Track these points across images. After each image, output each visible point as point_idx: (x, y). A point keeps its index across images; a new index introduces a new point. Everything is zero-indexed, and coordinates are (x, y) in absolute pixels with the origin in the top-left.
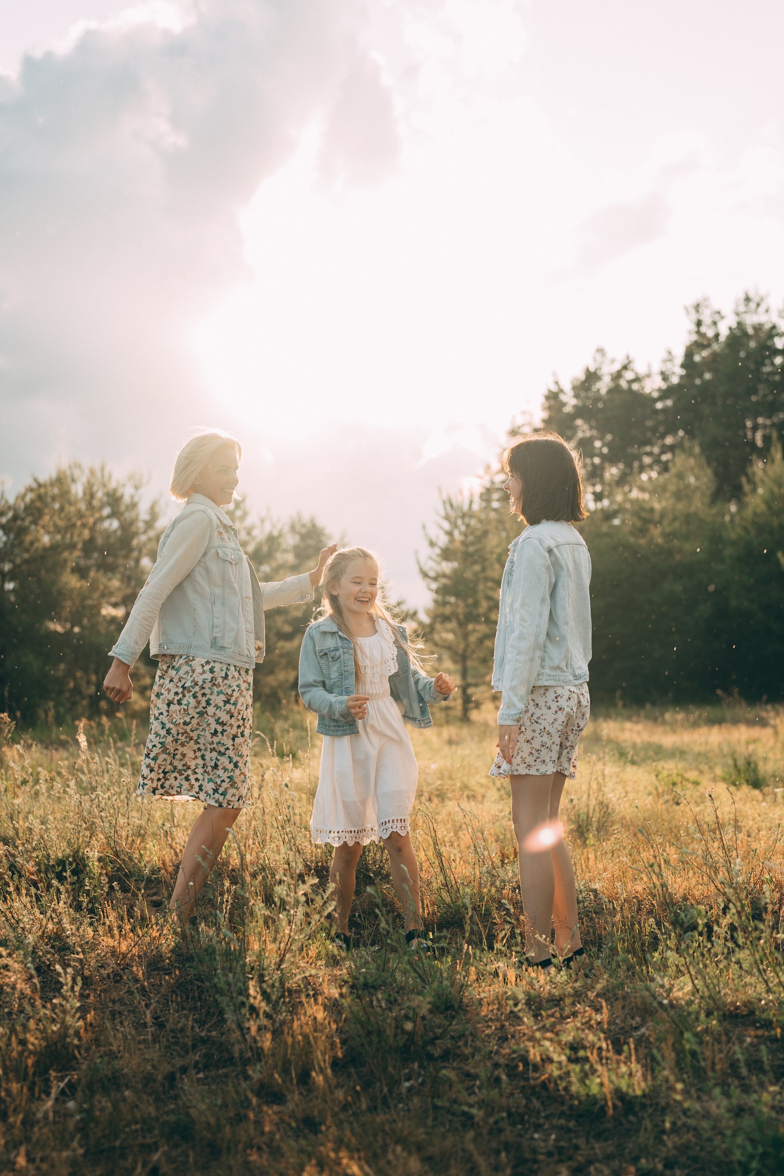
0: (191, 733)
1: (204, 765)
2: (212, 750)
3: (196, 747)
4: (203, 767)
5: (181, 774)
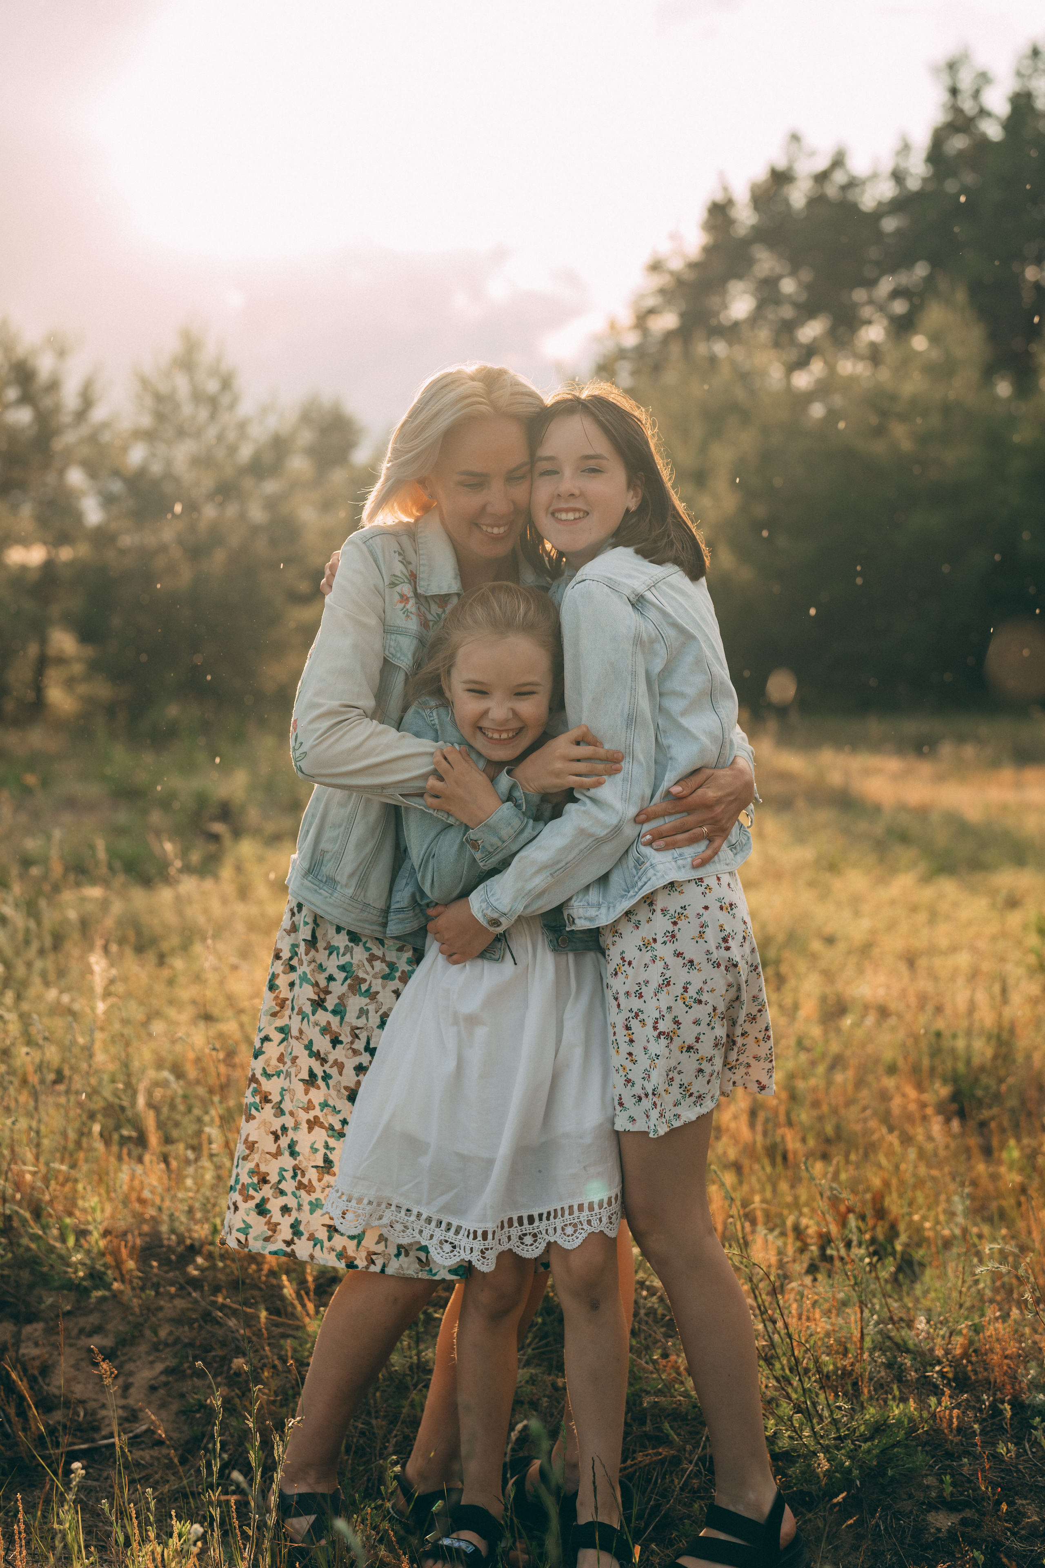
0: (263, 1080)
1: (295, 1168)
2: (312, 1124)
3: (276, 1125)
4: (294, 1177)
5: (247, 1198)
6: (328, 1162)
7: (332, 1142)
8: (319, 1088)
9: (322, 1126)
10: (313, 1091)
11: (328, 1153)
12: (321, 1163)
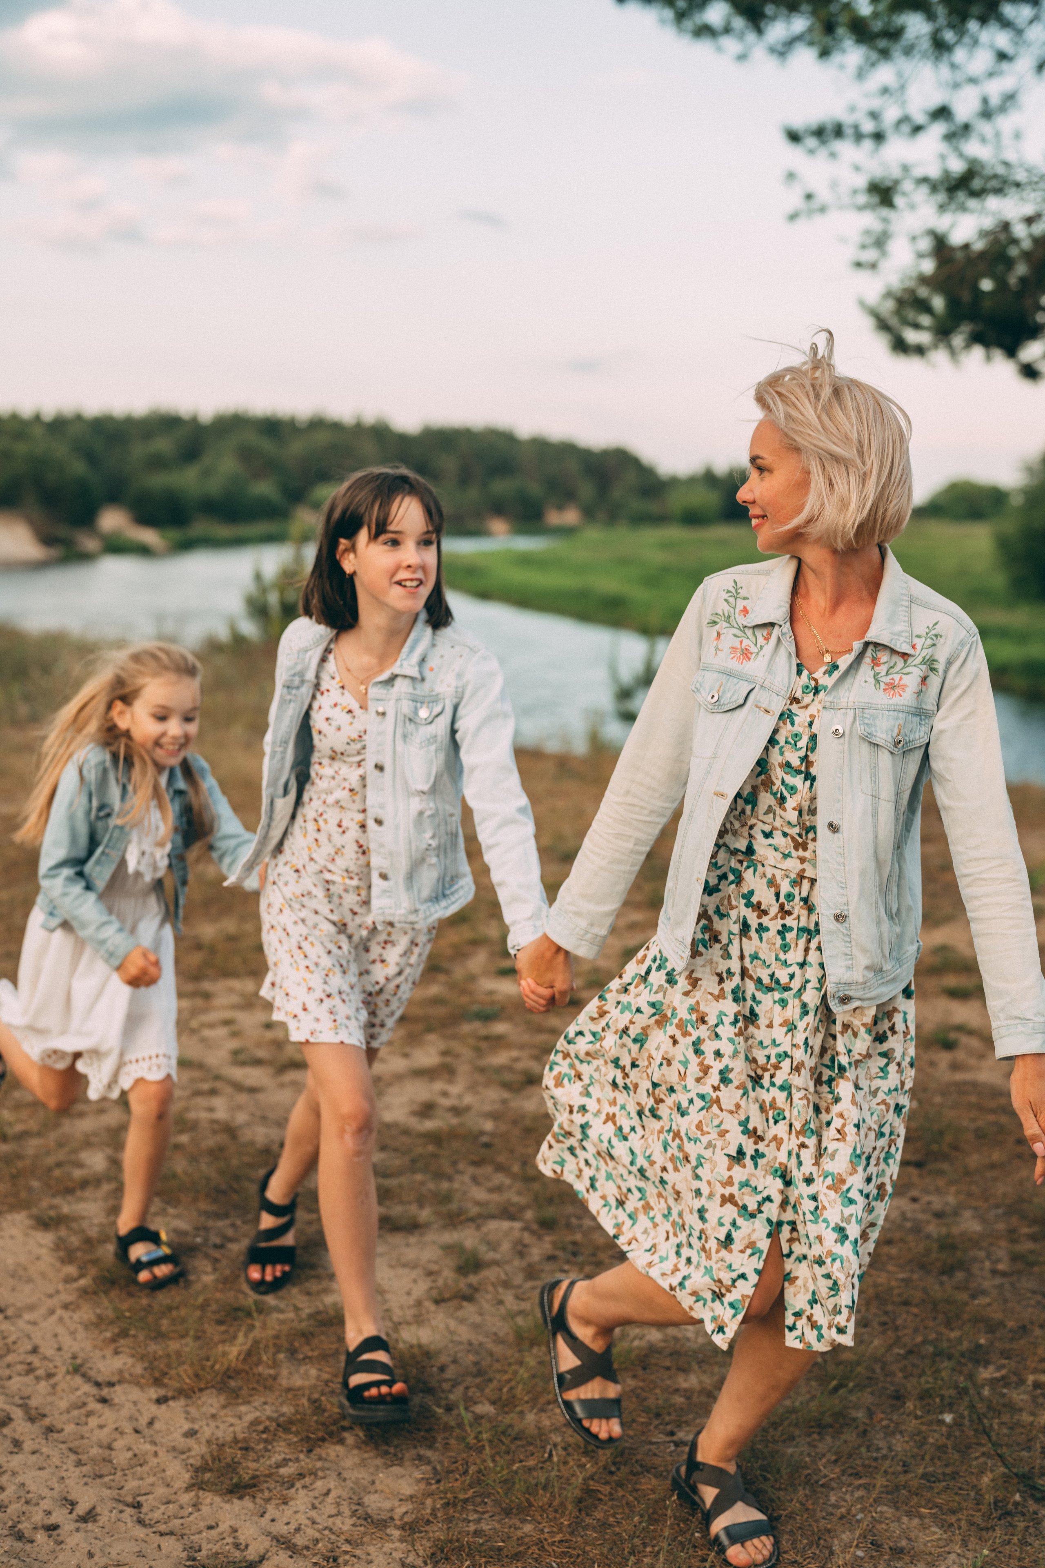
6: (729, 1238)
7: (740, 1221)
8: (744, 1166)
9: (736, 1204)
10: (737, 1168)
11: (733, 1230)
12: (722, 1238)
